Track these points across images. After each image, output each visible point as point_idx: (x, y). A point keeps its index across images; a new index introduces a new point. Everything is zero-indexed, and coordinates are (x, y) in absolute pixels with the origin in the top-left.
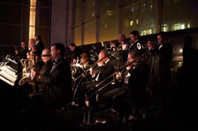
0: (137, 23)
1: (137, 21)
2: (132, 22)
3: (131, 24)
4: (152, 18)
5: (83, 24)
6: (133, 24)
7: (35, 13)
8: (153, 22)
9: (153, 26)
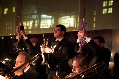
0: (14, 11)
1: (14, 8)
2: (6, 10)
3: (5, 13)
4: (34, 7)
6: (8, 12)
8: (36, 12)
9: (35, 17)
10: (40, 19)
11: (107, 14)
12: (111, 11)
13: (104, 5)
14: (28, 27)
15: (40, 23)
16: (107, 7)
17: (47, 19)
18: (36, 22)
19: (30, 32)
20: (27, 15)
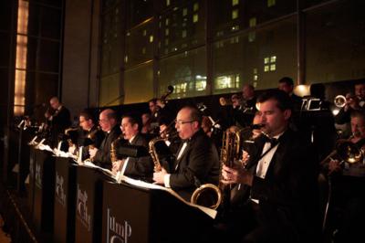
4: (188, 68)
5: (123, 70)
7: (25, 50)
8: (190, 73)
9: (189, 78)
10: (195, 81)
11: (270, 71)
12: (273, 68)
13: (266, 62)
14: (182, 90)
15: (195, 85)
16: (270, 64)
17: (201, 80)
18: (191, 84)
19: (184, 95)
20: (180, 77)
